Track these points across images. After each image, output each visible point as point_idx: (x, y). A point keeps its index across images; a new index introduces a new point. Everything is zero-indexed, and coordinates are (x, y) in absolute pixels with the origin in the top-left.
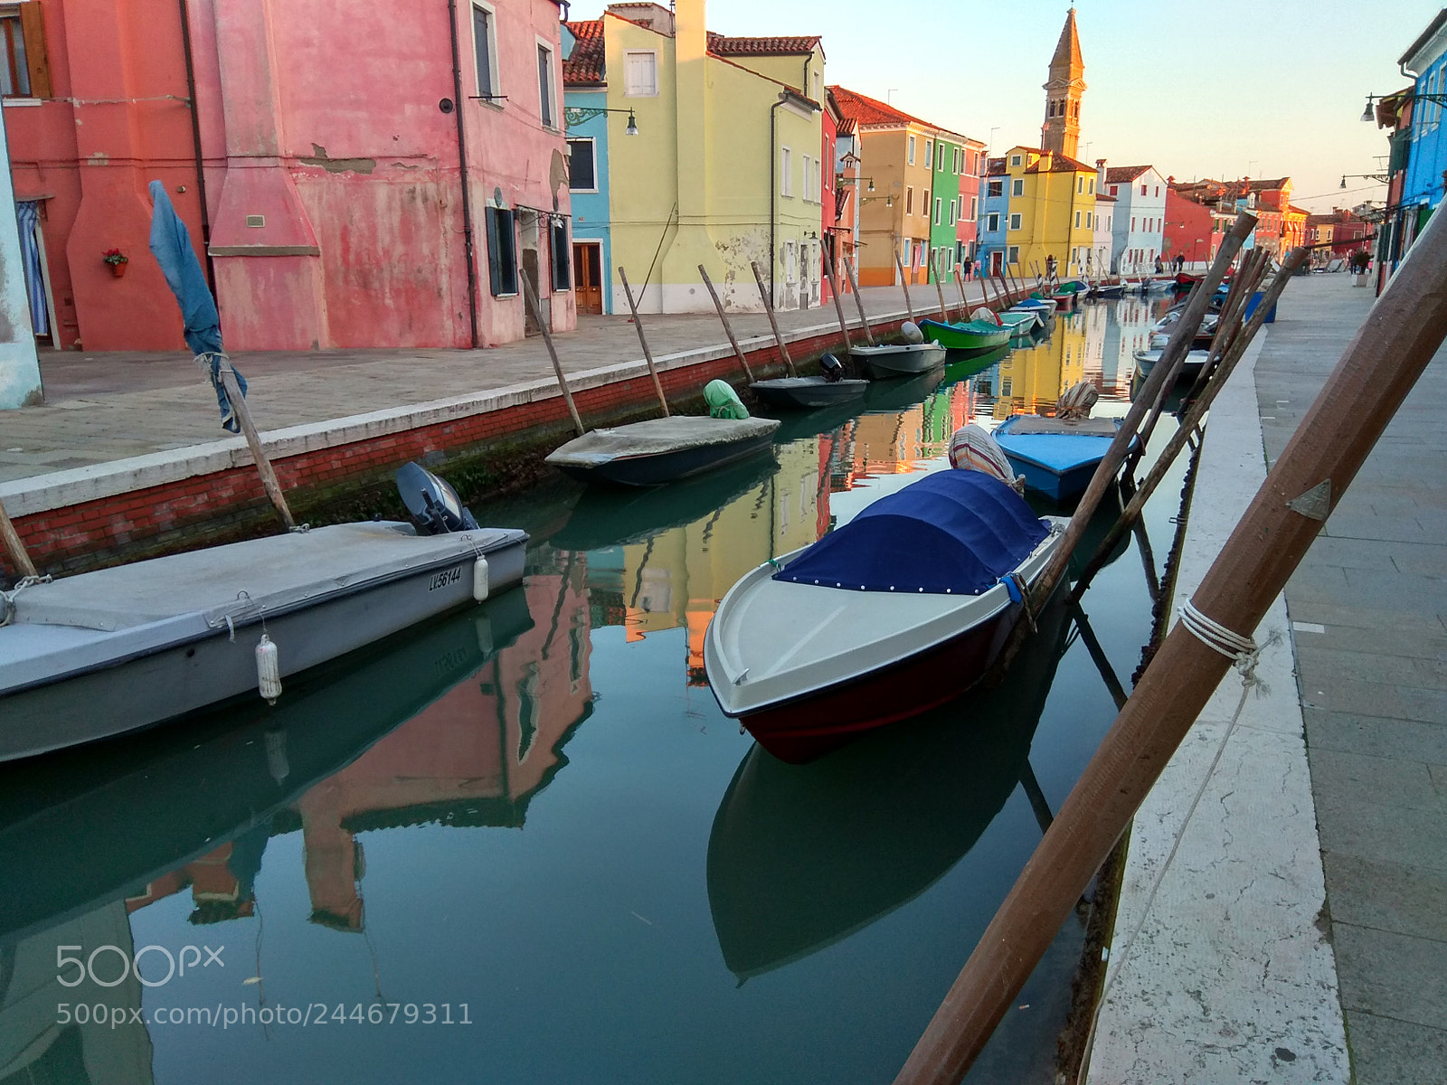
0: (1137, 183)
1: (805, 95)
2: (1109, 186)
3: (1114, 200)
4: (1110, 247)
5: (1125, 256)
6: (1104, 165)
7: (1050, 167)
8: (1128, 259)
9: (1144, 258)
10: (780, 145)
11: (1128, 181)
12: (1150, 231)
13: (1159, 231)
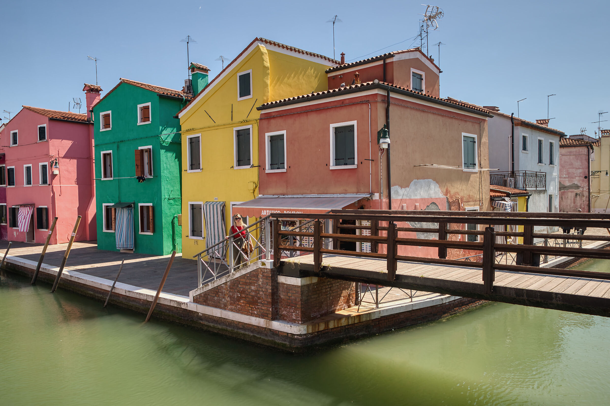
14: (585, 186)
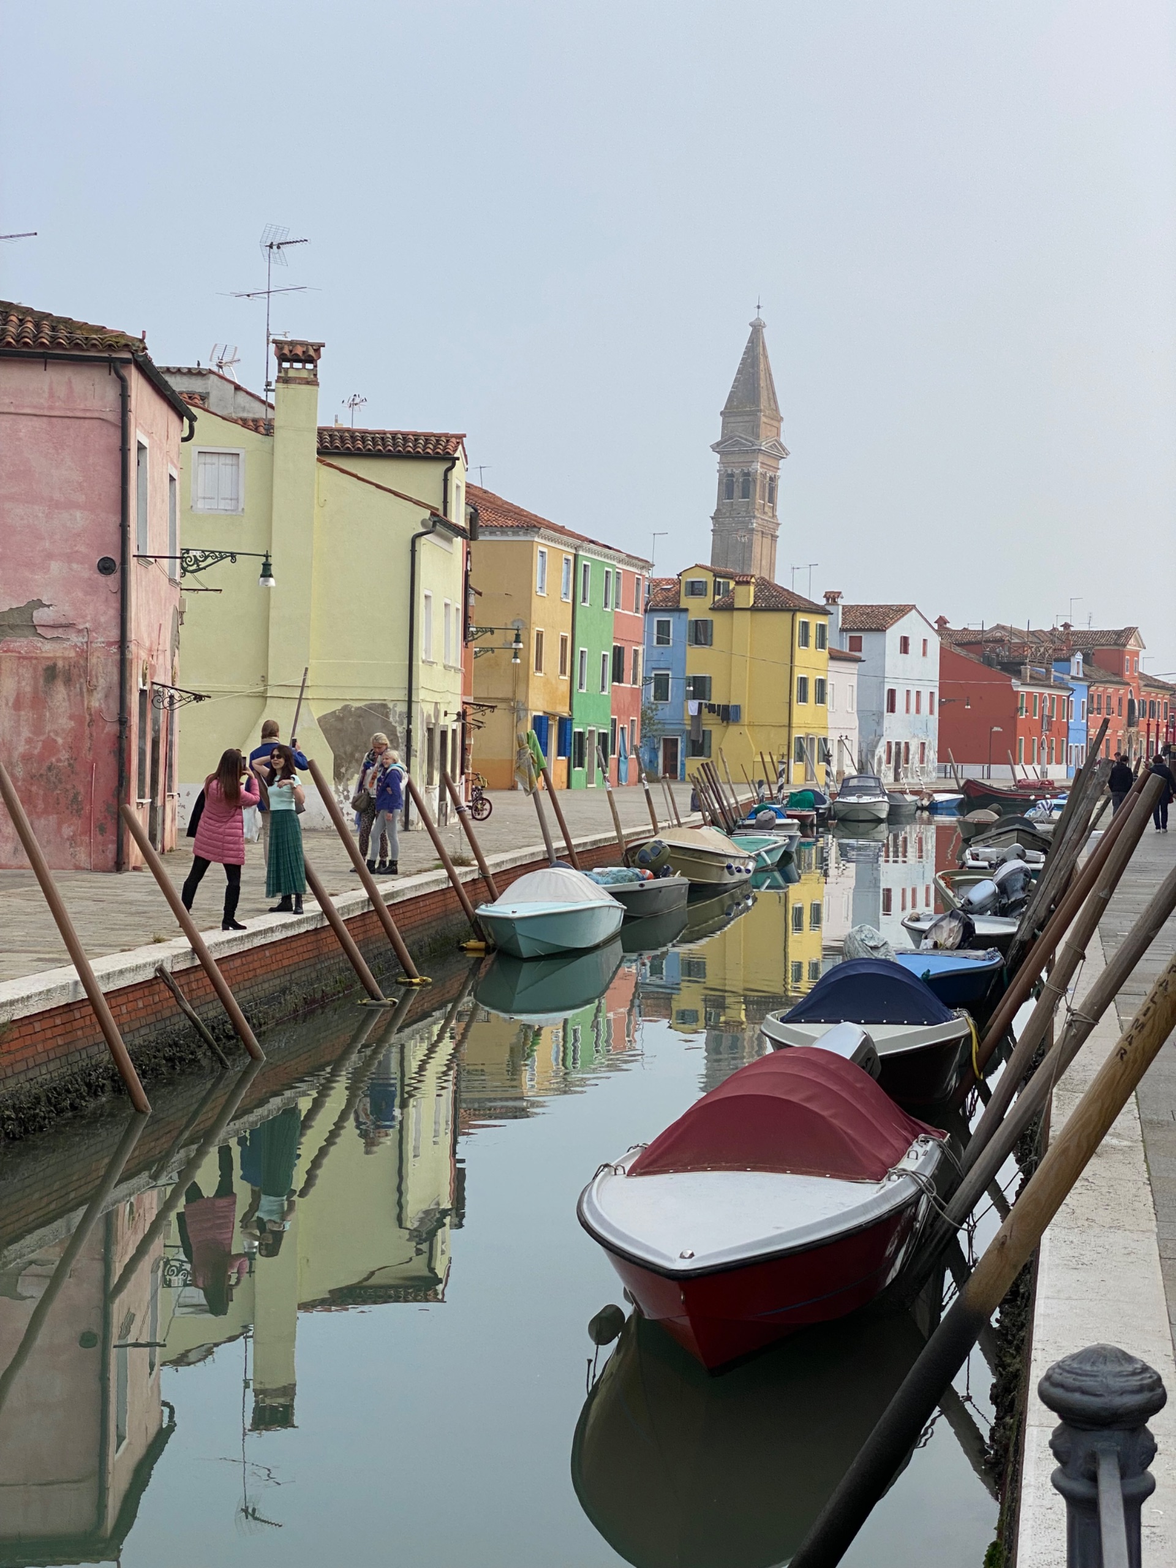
0: (893, 635)
1: (445, 514)
2: (846, 636)
3: (858, 660)
4: (854, 736)
5: (881, 751)
6: (839, 601)
7: (752, 603)
8: (884, 758)
9: (911, 757)
10: (422, 591)
11: (877, 630)
12: (918, 711)
13: (931, 712)
14: (103, 619)
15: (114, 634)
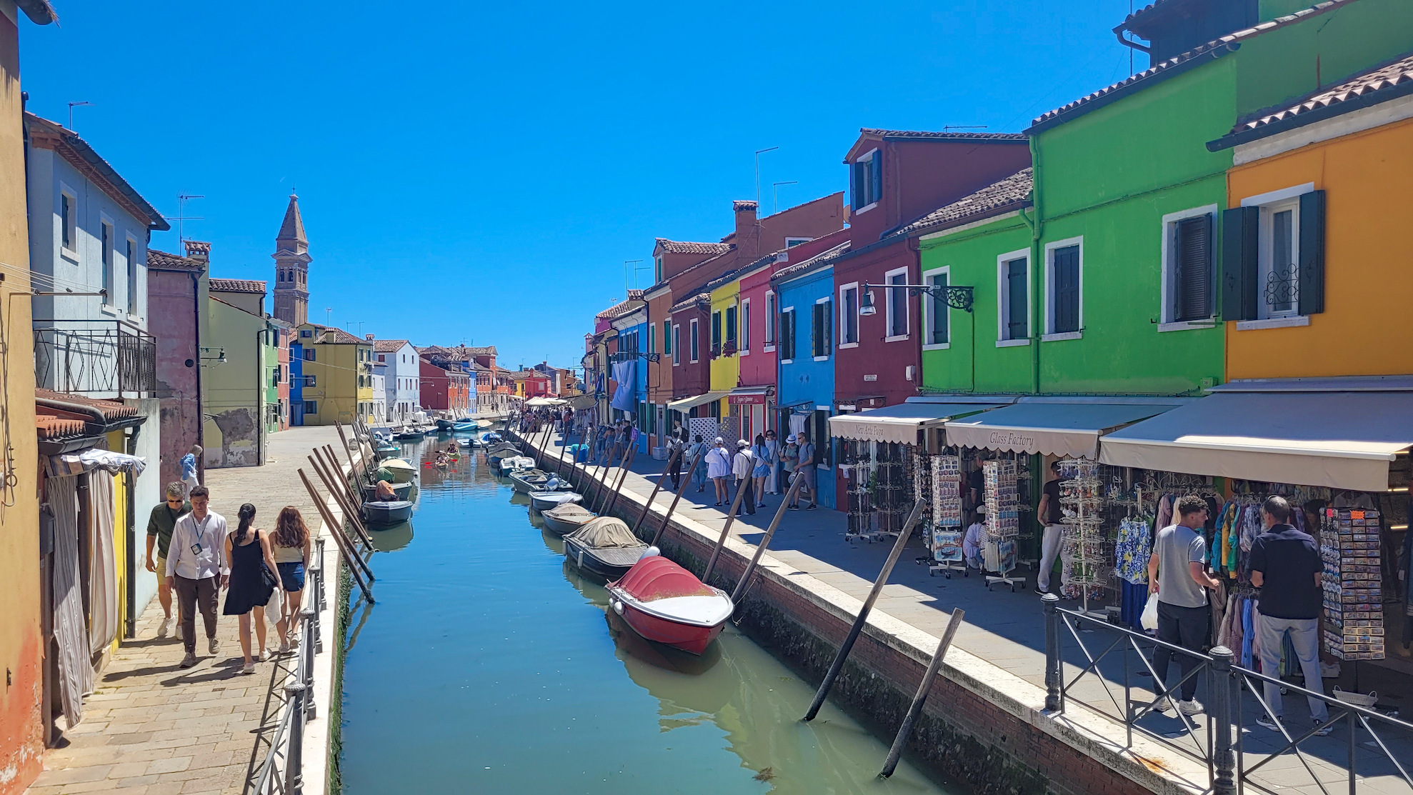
2: (377, 355)
3: (385, 366)
4: (384, 401)
5: (396, 407)
7: (335, 341)
8: (397, 411)
9: (408, 409)
12: (411, 388)
13: (417, 389)
14: (187, 387)
15: (195, 393)
